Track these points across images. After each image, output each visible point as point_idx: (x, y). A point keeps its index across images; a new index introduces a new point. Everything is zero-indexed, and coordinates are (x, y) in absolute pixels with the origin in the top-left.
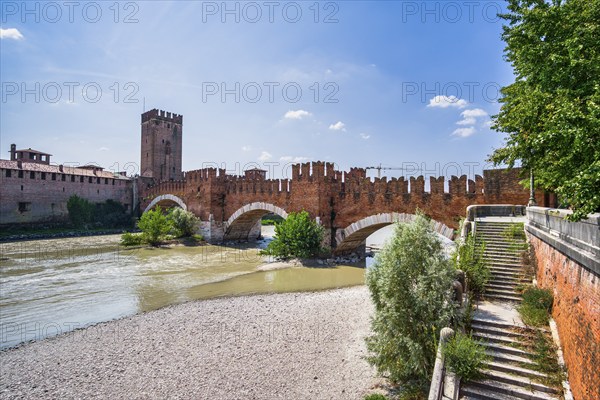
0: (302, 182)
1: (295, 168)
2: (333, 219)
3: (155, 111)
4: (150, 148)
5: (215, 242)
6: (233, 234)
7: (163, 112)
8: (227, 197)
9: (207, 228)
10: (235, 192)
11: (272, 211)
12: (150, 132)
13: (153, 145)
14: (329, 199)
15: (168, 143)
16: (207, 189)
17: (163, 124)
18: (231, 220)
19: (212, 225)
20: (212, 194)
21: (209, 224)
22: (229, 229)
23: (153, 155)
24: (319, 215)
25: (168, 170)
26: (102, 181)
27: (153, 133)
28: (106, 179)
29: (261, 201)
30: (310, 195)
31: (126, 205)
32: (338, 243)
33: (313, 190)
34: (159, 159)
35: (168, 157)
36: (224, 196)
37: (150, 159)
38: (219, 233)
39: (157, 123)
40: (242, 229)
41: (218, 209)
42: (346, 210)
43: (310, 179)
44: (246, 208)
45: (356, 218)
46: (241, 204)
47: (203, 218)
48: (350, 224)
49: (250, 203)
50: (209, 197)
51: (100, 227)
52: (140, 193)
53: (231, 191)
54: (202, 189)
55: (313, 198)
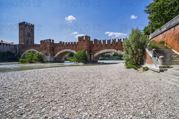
0: (82, 42)
1: (79, 38)
2: (90, 52)
3: (24, 22)
4: (23, 35)
5: (51, 62)
6: (57, 60)
7: (27, 23)
8: (55, 48)
9: (48, 58)
10: (58, 47)
11: (71, 51)
12: (23, 29)
13: (24, 34)
14: (89, 46)
15: (29, 33)
16: (48, 46)
17: (27, 27)
18: (56, 55)
19: (50, 57)
20: (50, 47)
21: (49, 57)
22: (56, 58)
23: (24, 37)
24: (87, 51)
25: (29, 42)
26: (5, 45)
27: (24, 30)
28: (7, 44)
29: (67, 49)
30: (84, 45)
31: (14, 53)
32: (92, 59)
33: (85, 44)
34: (26, 39)
35: (29, 38)
36: (54, 48)
37: (23, 38)
38: (52, 59)
39: (25, 26)
40: (59, 59)
41: (52, 52)
42: (94, 50)
43: (84, 41)
44: (62, 51)
45: (97, 51)
46: (60, 50)
47: (47, 55)
48: (95, 53)
49: (63, 50)
50: (49, 48)
51: (5, 60)
52: (19, 49)
53: (56, 47)
54: (46, 46)
55: (85, 46)
